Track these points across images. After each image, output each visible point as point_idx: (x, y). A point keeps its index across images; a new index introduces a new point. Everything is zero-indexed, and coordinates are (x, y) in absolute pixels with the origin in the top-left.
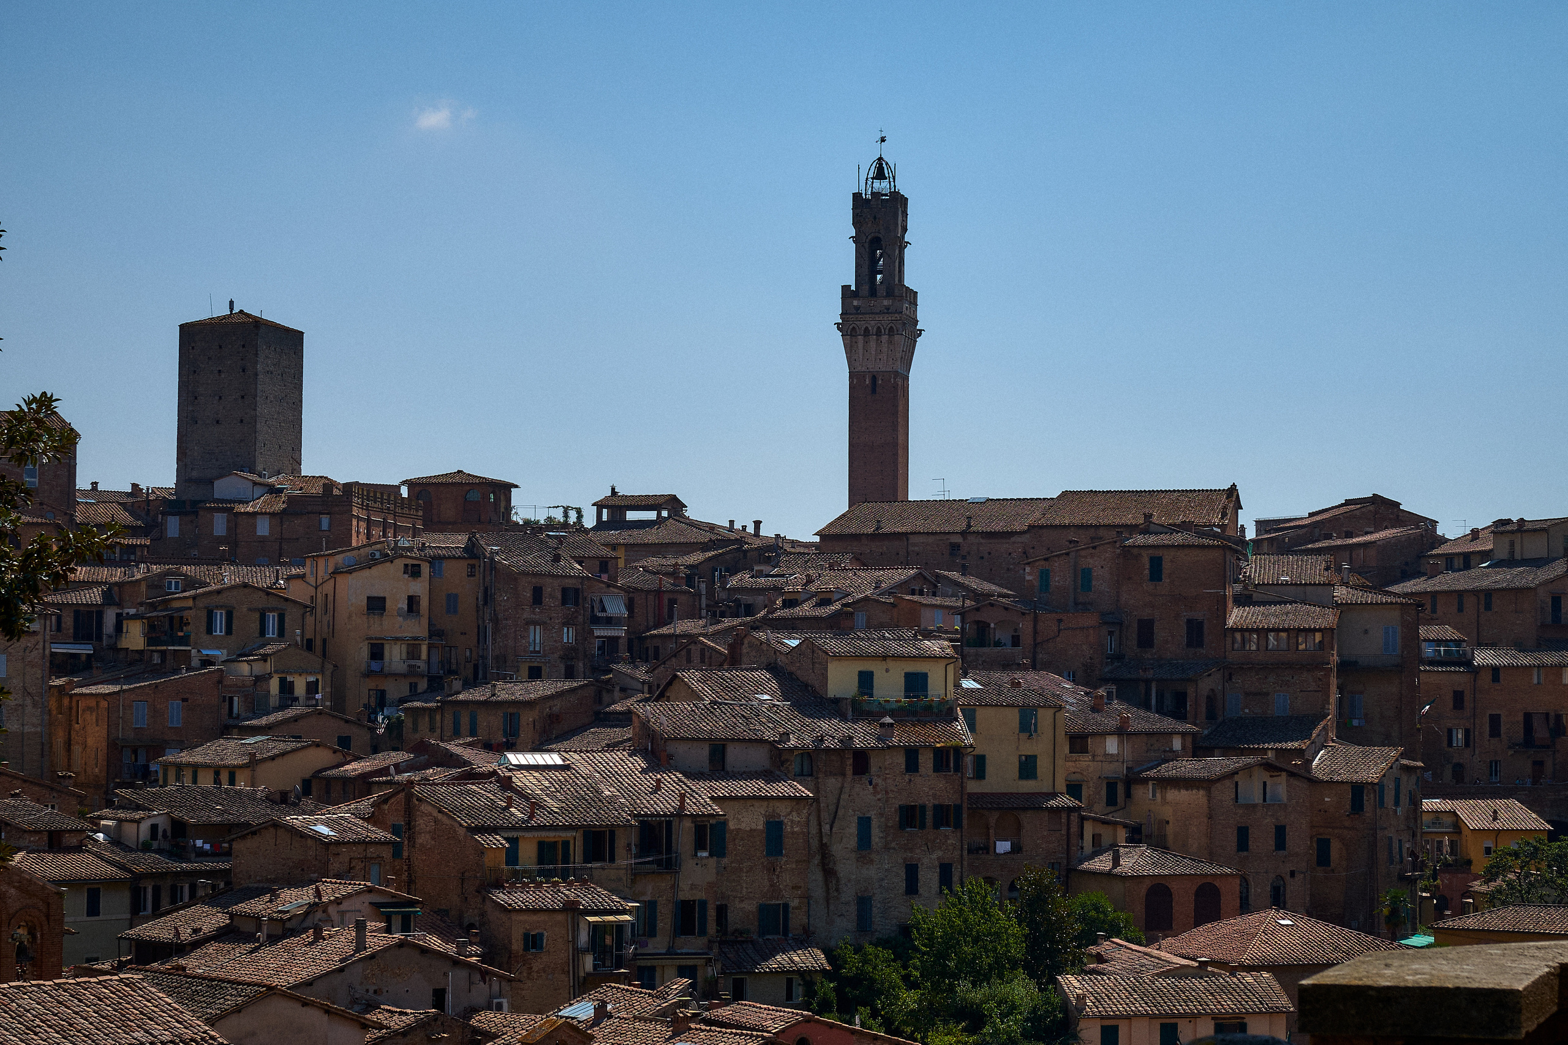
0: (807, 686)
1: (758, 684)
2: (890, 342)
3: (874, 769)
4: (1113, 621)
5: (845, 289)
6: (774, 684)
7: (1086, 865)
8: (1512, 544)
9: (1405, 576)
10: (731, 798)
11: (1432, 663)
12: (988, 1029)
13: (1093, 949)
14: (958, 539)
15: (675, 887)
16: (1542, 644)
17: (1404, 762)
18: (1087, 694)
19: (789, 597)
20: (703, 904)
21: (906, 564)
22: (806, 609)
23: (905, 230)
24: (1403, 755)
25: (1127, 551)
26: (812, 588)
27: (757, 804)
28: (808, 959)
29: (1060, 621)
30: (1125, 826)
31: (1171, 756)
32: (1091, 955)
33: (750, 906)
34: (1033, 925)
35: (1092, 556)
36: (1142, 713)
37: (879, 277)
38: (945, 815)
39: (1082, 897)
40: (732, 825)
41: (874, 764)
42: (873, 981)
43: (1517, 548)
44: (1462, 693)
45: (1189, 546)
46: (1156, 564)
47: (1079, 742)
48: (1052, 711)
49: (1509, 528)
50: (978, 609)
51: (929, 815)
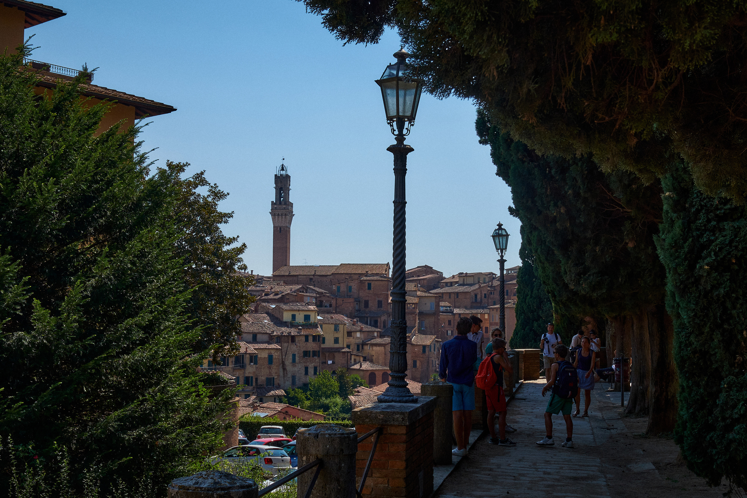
0: (277, 318)
1: (264, 318)
2: (285, 218)
3: (297, 341)
4: (358, 300)
5: (272, 202)
6: (268, 318)
7: (352, 367)
8: (464, 279)
9: (435, 288)
10: (259, 349)
11: (443, 312)
12: (330, 410)
13: (356, 390)
14: (312, 277)
15: (244, 373)
16: (472, 308)
17: (436, 339)
18: (351, 320)
19: (267, 293)
20: (252, 377)
21: (298, 284)
22: (271, 296)
23: (290, 185)
24: (436, 338)
25: (361, 281)
26: (273, 290)
27: (266, 350)
28: (280, 392)
29: (343, 300)
30: (363, 357)
31: (374, 338)
32: (355, 391)
33: (264, 378)
34: (340, 382)
35: (352, 282)
36: (366, 326)
37: (282, 199)
38: (315, 354)
39: (352, 376)
40: (259, 356)
41: (297, 339)
42: (297, 398)
43: (465, 280)
44: (451, 320)
45: (378, 280)
46: (369, 285)
47: (349, 334)
48: (343, 325)
49: (463, 275)
50: (320, 297)
51: (311, 353)
